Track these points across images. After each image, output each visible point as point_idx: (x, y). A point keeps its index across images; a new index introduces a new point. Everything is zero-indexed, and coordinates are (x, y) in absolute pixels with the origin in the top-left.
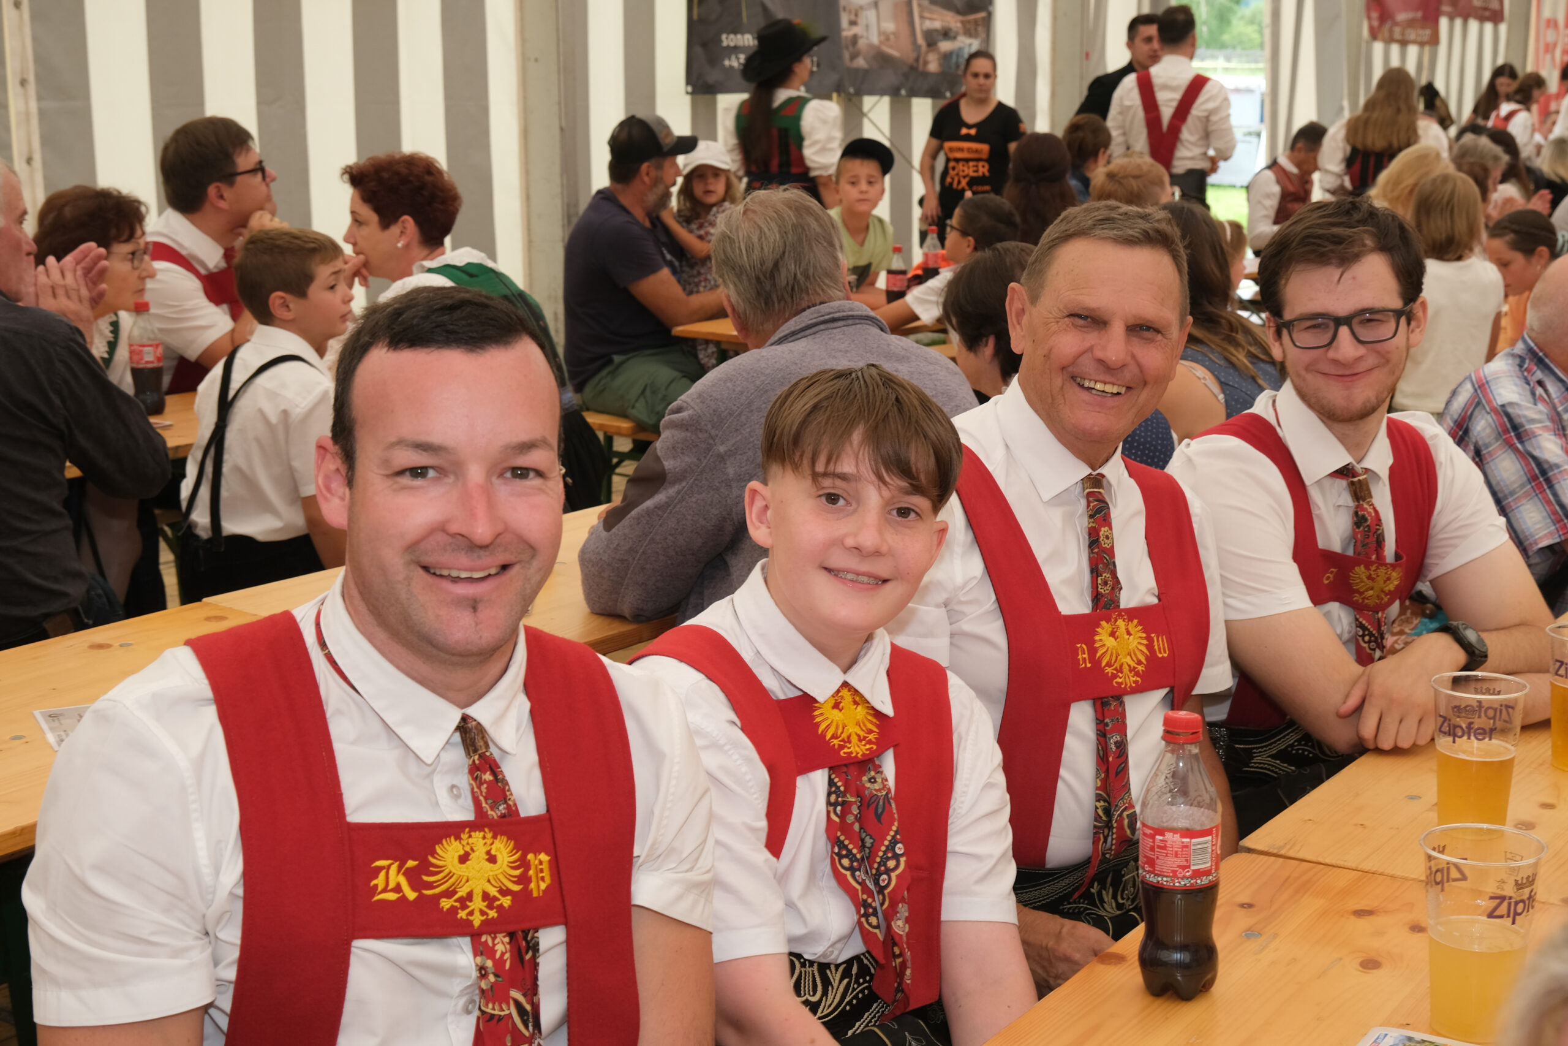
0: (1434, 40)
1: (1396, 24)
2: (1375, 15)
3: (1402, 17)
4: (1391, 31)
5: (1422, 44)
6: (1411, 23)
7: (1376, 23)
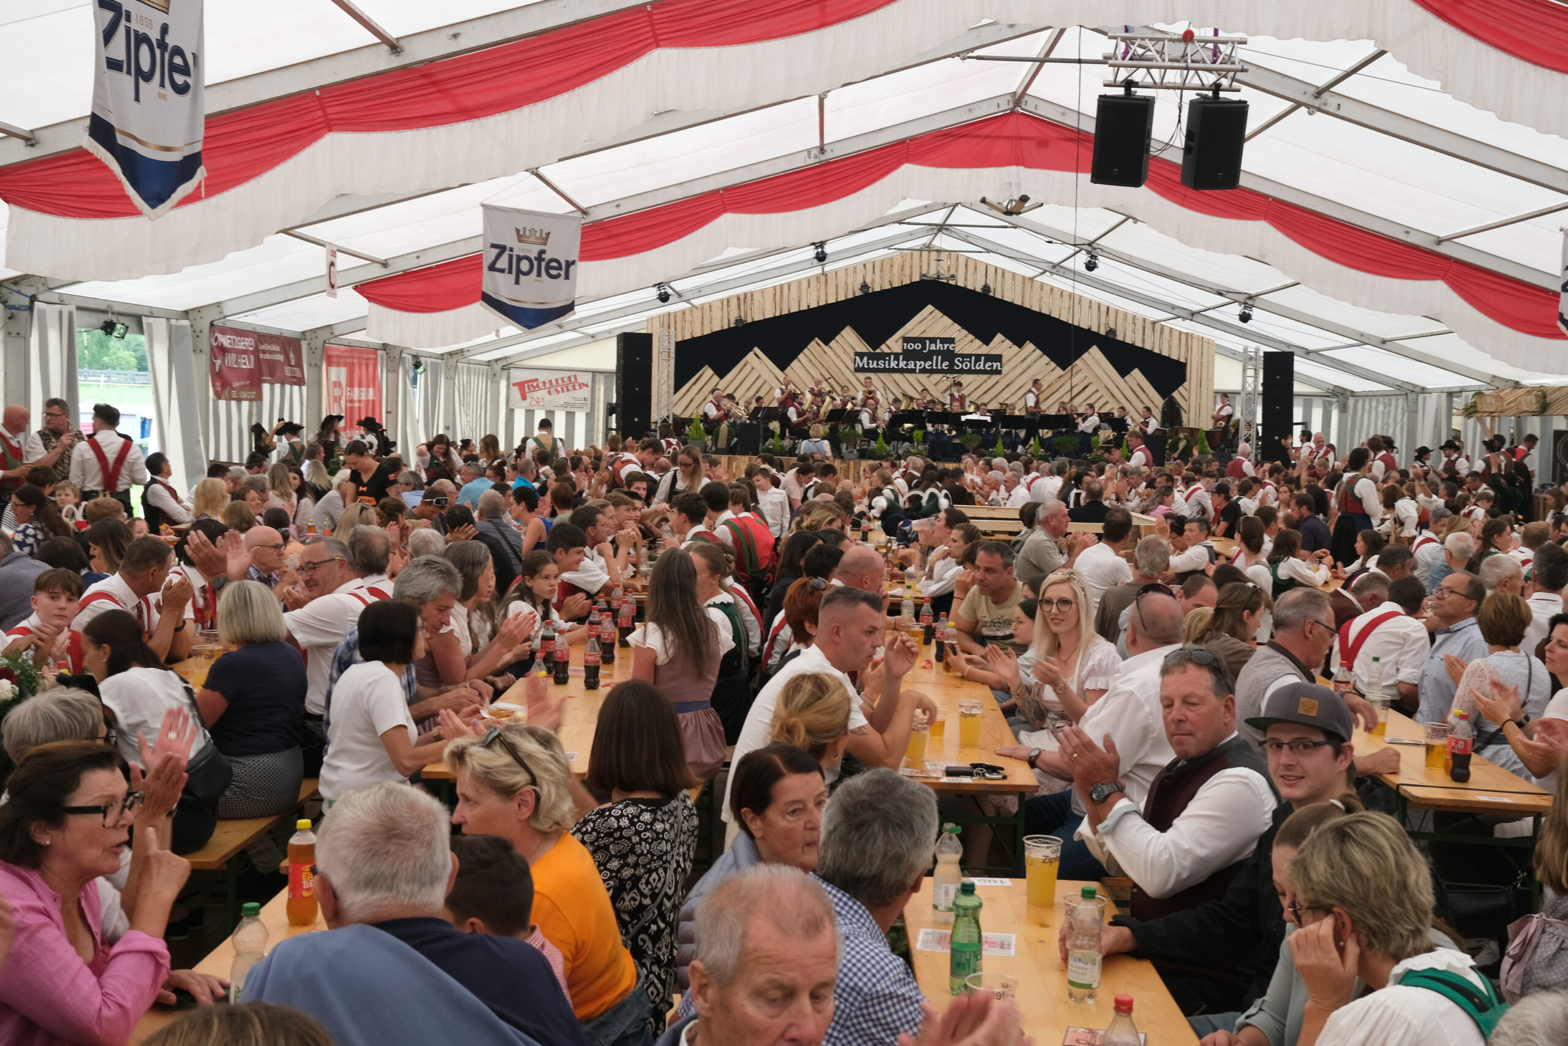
0: (259, 398)
1: (233, 389)
2: (218, 384)
3: (236, 384)
4: (230, 393)
5: (251, 400)
6: (242, 388)
7: (219, 389)
